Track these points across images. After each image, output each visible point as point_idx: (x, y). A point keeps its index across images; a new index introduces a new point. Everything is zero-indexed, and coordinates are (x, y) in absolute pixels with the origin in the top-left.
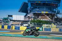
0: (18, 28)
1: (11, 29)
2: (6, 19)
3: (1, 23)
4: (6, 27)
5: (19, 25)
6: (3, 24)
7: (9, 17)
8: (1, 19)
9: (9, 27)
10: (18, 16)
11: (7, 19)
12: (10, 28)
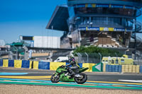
0: (46, 67)
1: (30, 68)
2: (17, 45)
3: (7, 54)
4: (18, 63)
5: (48, 59)
6: (11, 57)
7: (26, 41)
8: (8, 44)
9: (25, 64)
10: (45, 37)
11: (22, 46)
12: (28, 67)
